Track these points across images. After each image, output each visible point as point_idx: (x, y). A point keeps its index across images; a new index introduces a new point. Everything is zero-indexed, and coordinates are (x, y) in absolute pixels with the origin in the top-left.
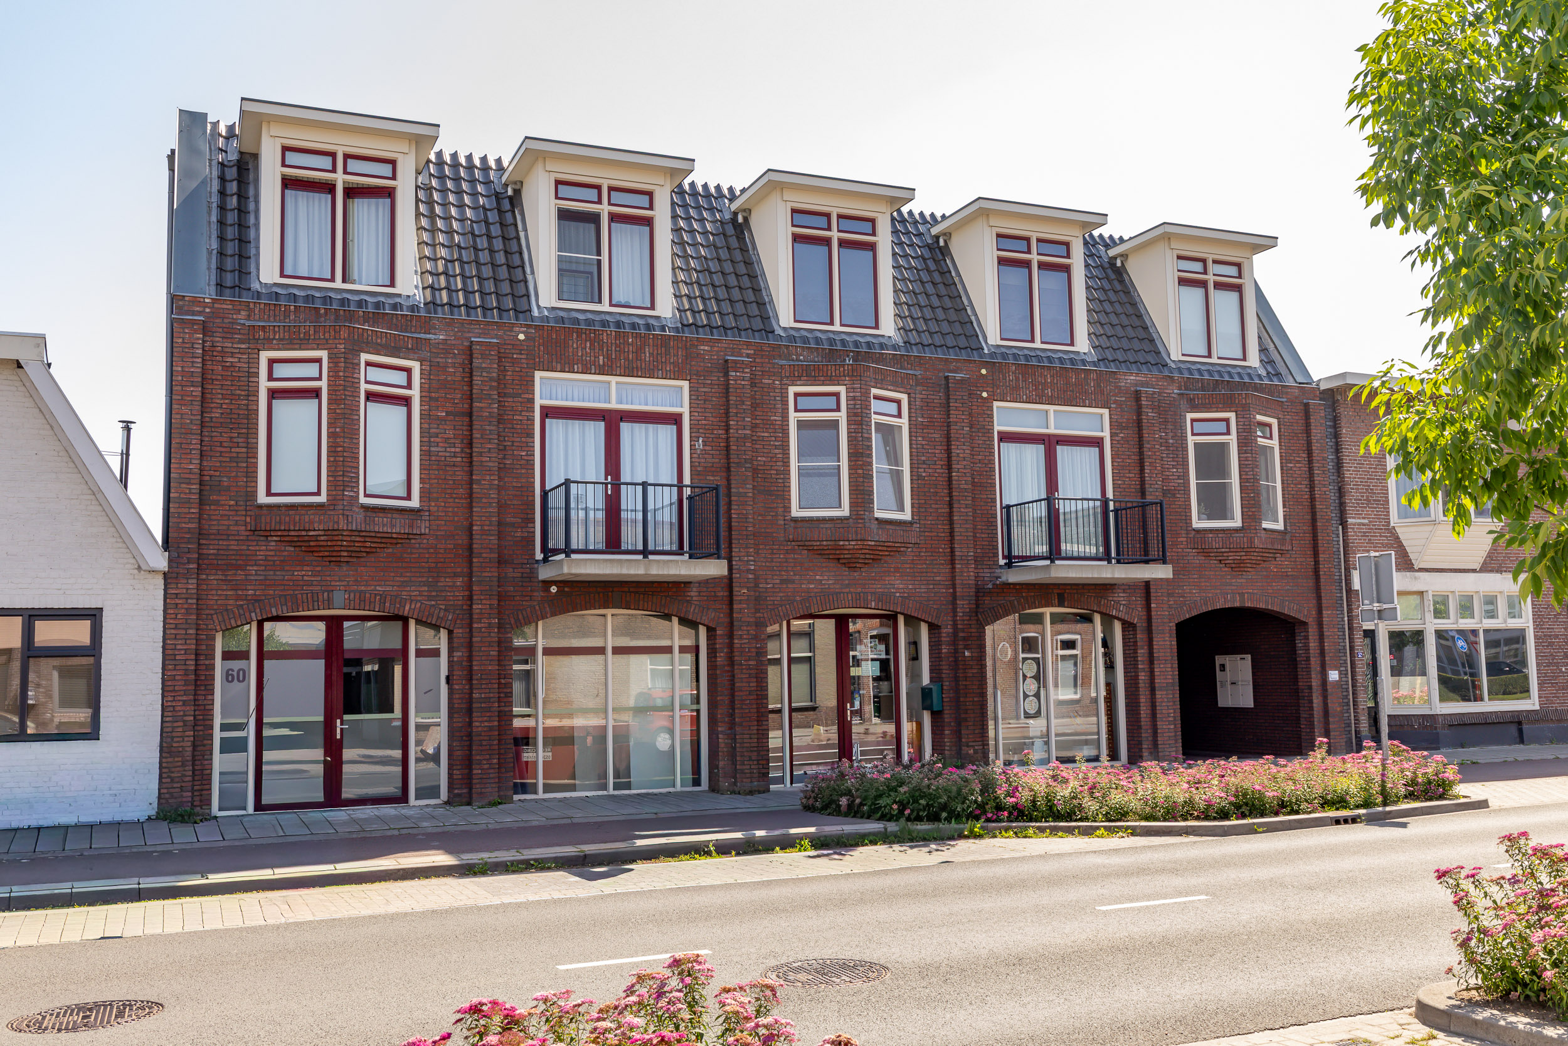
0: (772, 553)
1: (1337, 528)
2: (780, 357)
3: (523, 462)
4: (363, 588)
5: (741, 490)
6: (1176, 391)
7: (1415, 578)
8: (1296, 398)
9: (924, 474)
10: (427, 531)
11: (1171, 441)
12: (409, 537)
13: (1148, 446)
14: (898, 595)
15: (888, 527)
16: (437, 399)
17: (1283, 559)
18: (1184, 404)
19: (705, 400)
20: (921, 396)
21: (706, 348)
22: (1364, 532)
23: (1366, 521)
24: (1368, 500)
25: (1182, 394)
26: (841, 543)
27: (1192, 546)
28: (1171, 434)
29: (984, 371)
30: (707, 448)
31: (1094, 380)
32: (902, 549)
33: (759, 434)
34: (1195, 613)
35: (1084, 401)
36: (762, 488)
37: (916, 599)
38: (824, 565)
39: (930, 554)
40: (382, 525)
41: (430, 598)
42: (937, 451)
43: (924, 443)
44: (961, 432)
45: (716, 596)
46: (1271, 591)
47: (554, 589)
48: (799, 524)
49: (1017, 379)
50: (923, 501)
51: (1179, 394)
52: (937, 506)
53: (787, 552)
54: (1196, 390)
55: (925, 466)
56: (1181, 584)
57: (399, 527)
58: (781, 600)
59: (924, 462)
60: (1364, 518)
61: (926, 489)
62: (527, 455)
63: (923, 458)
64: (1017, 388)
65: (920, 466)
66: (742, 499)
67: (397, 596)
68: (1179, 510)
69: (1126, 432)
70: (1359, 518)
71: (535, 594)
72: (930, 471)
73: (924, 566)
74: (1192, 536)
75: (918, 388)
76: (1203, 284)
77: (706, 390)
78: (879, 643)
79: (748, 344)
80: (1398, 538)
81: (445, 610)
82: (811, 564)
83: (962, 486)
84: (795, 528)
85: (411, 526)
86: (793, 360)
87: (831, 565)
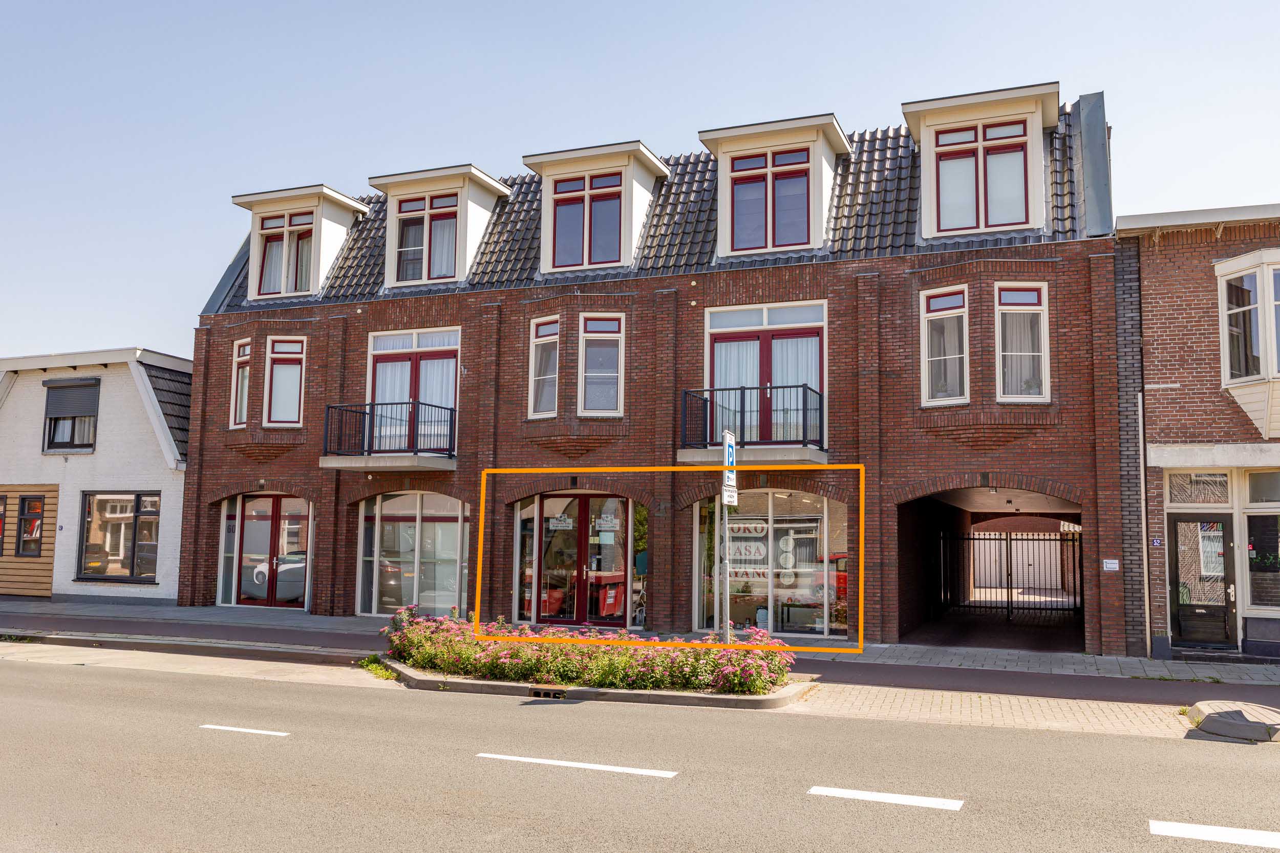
0: (512, 448)
1: (1135, 397)
2: (524, 298)
3: (358, 394)
4: (273, 478)
5: (486, 402)
6: (907, 271)
7: (1261, 450)
8: (1077, 254)
9: (636, 378)
10: (305, 442)
11: (899, 322)
12: (295, 446)
13: (864, 330)
14: (608, 478)
15: (590, 423)
16: (314, 358)
17: (1047, 435)
18: (915, 283)
19: (470, 338)
20: (637, 313)
21: (473, 300)
22: (1172, 399)
23: (1177, 385)
24: (1182, 359)
25: (915, 273)
26: (553, 438)
27: (918, 426)
28: (899, 315)
29: (694, 283)
30: (470, 373)
31: (809, 273)
32: (613, 441)
33: (506, 359)
34: (919, 494)
35: (798, 295)
36: (506, 399)
37: (624, 481)
38: (549, 455)
39: (638, 444)
40: (274, 439)
41: (305, 484)
42: (648, 357)
43: (637, 351)
44: (666, 338)
45: (470, 481)
46: (1027, 470)
47: (370, 477)
48: (529, 425)
49: (728, 285)
50: (634, 400)
51: (911, 273)
52: (646, 404)
53: (522, 447)
54: (934, 266)
55: (637, 371)
56: (903, 464)
57: (287, 440)
58: (516, 483)
59: (636, 368)
60: (1175, 382)
61: (637, 390)
62: (360, 389)
63: (636, 364)
64: (727, 293)
65: (633, 371)
66: (487, 409)
67: (289, 483)
68: (905, 390)
69: (844, 318)
70: (1167, 383)
71: (361, 481)
72: (642, 374)
73: (633, 454)
74: (918, 415)
75: (634, 306)
76: (973, 153)
77: (471, 330)
78: (615, 518)
79: (502, 292)
80: (1234, 402)
81: (313, 491)
82: (539, 455)
83: (664, 385)
84: (527, 428)
85: (294, 439)
86: (534, 299)
87: (555, 455)
